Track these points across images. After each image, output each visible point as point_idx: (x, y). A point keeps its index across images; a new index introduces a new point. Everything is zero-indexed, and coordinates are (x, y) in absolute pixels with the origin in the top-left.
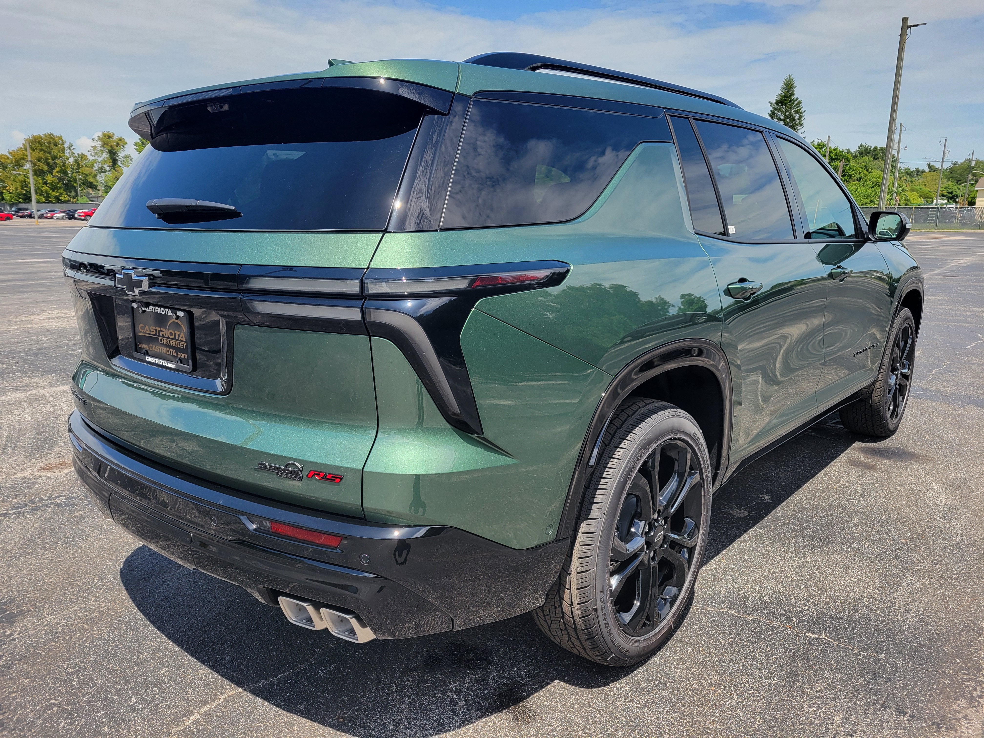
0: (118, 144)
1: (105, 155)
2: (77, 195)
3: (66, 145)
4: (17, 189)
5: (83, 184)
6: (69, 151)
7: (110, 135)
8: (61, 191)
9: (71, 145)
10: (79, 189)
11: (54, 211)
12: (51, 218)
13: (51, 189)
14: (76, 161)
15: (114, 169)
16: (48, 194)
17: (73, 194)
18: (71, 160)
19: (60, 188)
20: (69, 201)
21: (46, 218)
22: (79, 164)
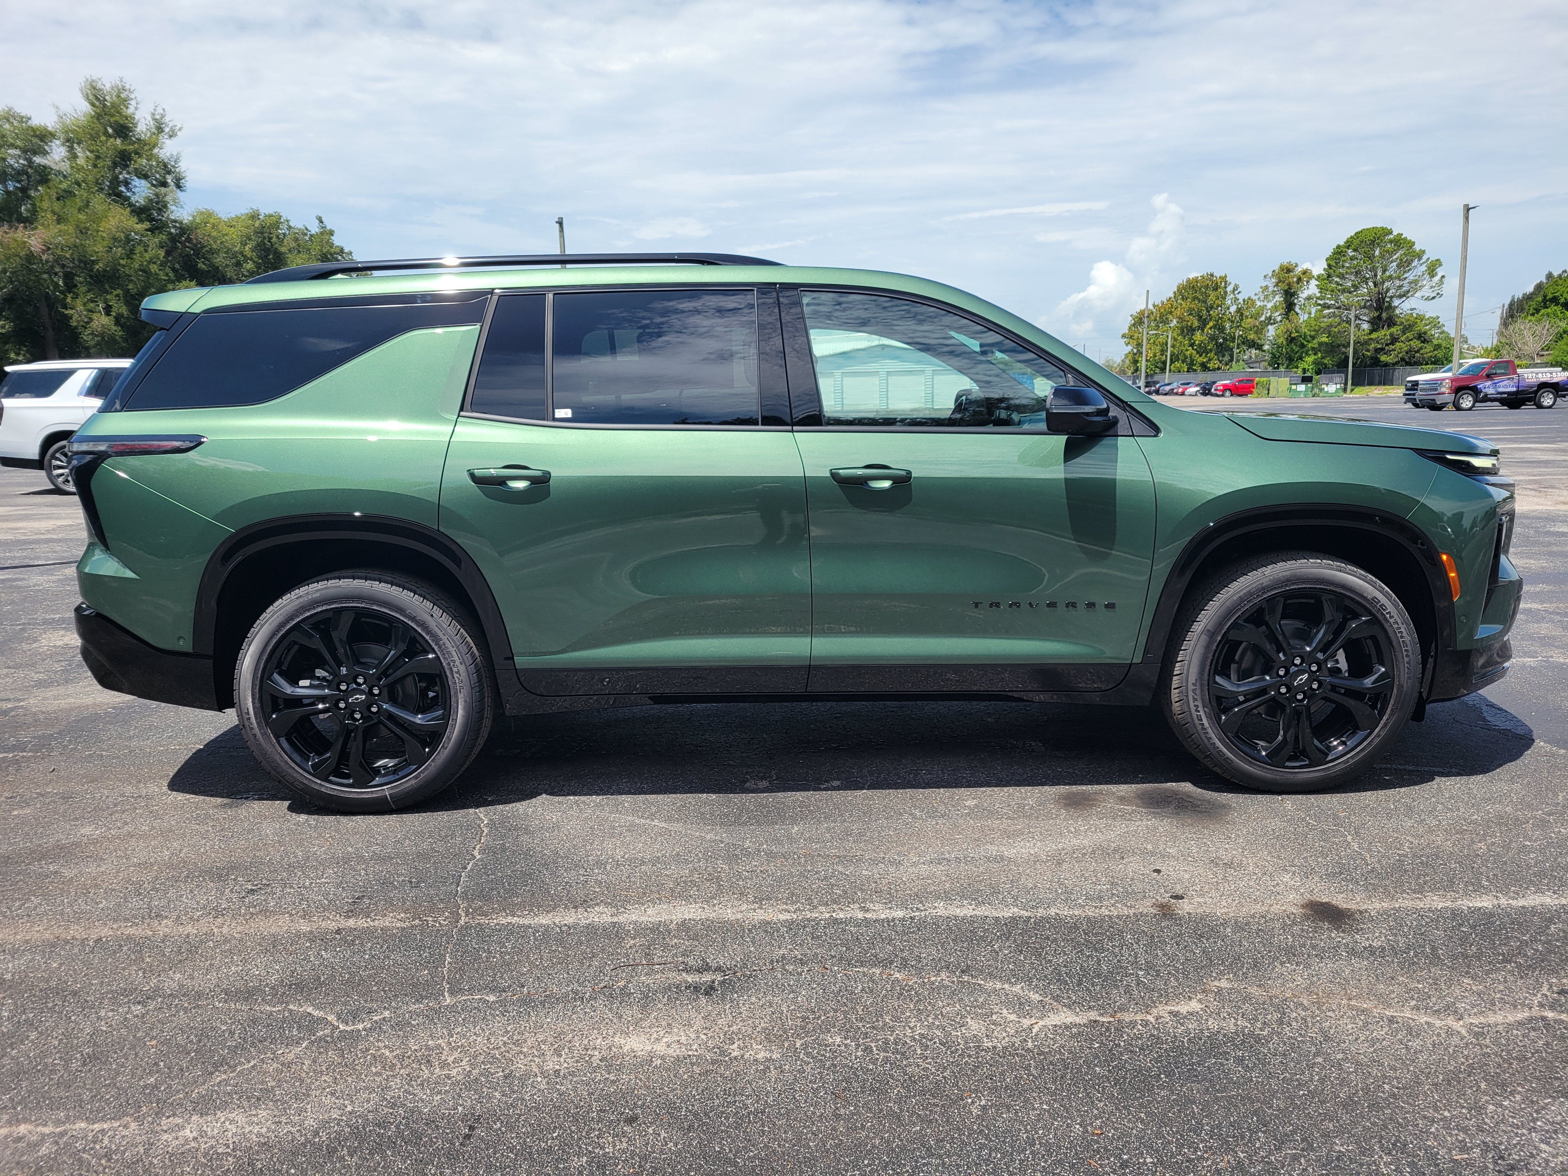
0: (1299, 280)
1: (1279, 298)
2: (1231, 360)
3: (1230, 289)
4: (1155, 356)
5: (1243, 343)
6: (1232, 296)
7: (1291, 267)
8: (1212, 355)
9: (1236, 288)
10: (1236, 351)
11: (1188, 384)
12: (1183, 394)
13: (1198, 353)
14: (1239, 310)
15: (1288, 319)
16: (1192, 361)
17: (1227, 358)
18: (1233, 309)
19: (1211, 350)
20: (1219, 369)
21: (1177, 394)
22: (1242, 314)
